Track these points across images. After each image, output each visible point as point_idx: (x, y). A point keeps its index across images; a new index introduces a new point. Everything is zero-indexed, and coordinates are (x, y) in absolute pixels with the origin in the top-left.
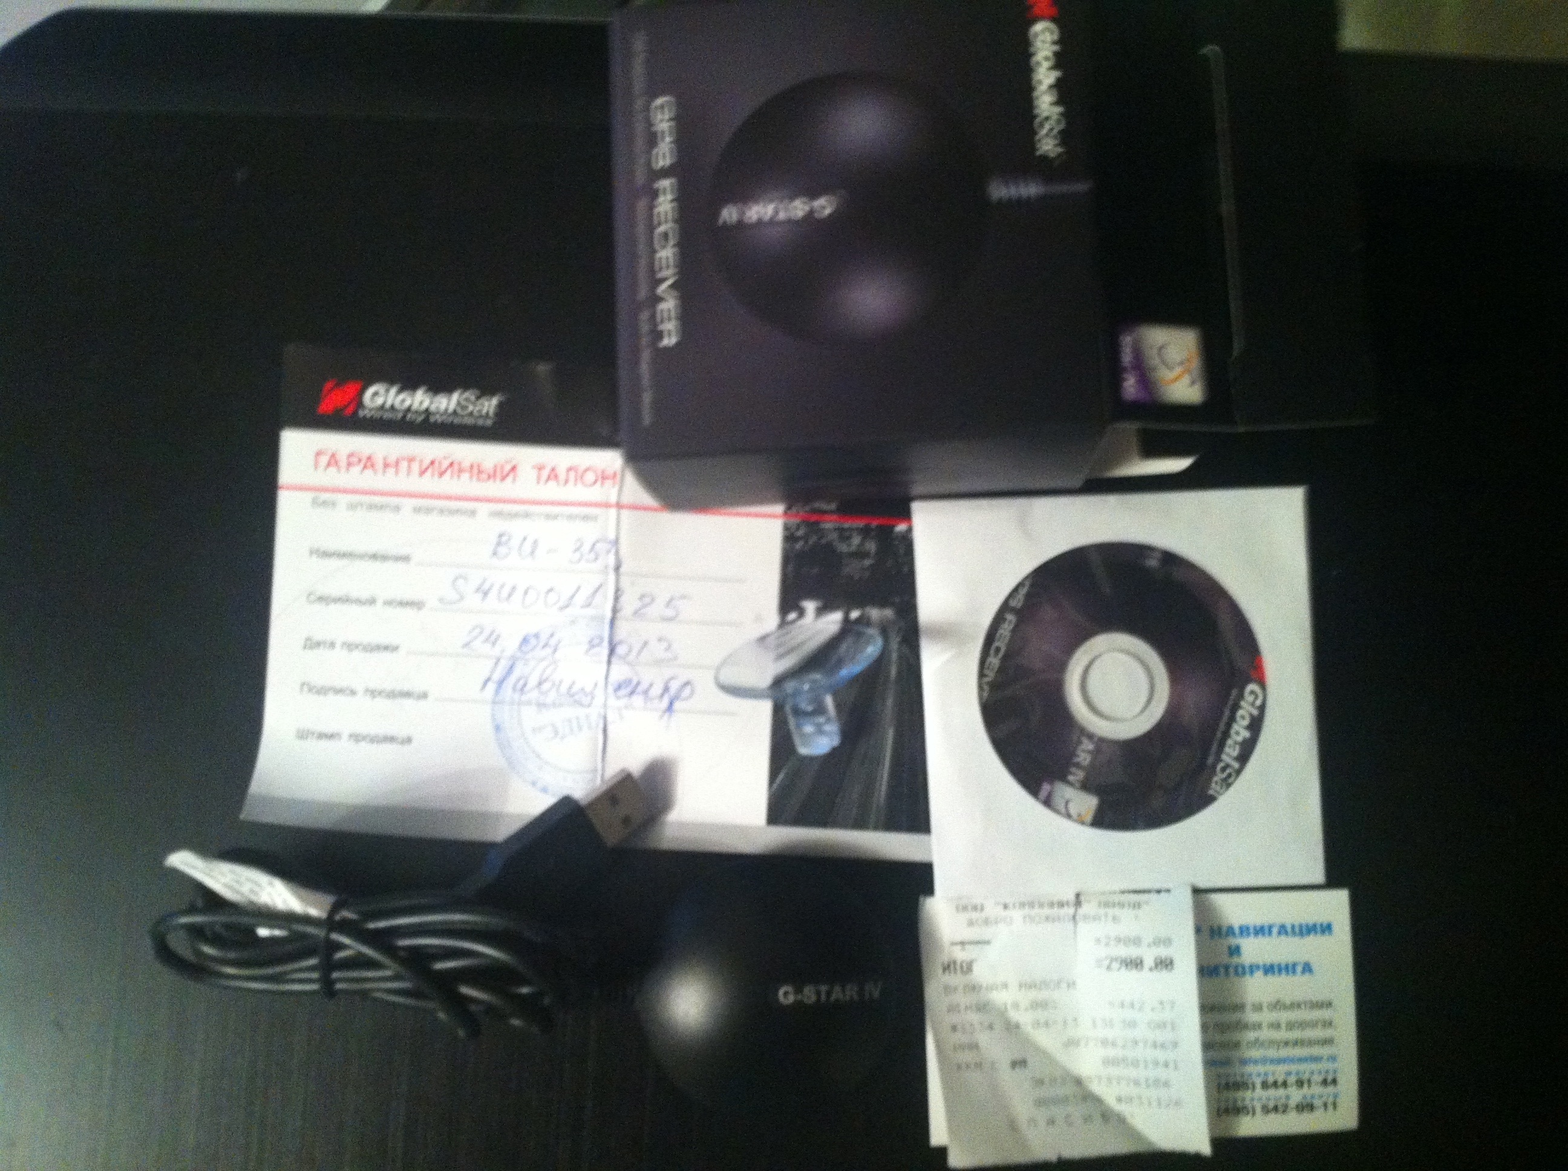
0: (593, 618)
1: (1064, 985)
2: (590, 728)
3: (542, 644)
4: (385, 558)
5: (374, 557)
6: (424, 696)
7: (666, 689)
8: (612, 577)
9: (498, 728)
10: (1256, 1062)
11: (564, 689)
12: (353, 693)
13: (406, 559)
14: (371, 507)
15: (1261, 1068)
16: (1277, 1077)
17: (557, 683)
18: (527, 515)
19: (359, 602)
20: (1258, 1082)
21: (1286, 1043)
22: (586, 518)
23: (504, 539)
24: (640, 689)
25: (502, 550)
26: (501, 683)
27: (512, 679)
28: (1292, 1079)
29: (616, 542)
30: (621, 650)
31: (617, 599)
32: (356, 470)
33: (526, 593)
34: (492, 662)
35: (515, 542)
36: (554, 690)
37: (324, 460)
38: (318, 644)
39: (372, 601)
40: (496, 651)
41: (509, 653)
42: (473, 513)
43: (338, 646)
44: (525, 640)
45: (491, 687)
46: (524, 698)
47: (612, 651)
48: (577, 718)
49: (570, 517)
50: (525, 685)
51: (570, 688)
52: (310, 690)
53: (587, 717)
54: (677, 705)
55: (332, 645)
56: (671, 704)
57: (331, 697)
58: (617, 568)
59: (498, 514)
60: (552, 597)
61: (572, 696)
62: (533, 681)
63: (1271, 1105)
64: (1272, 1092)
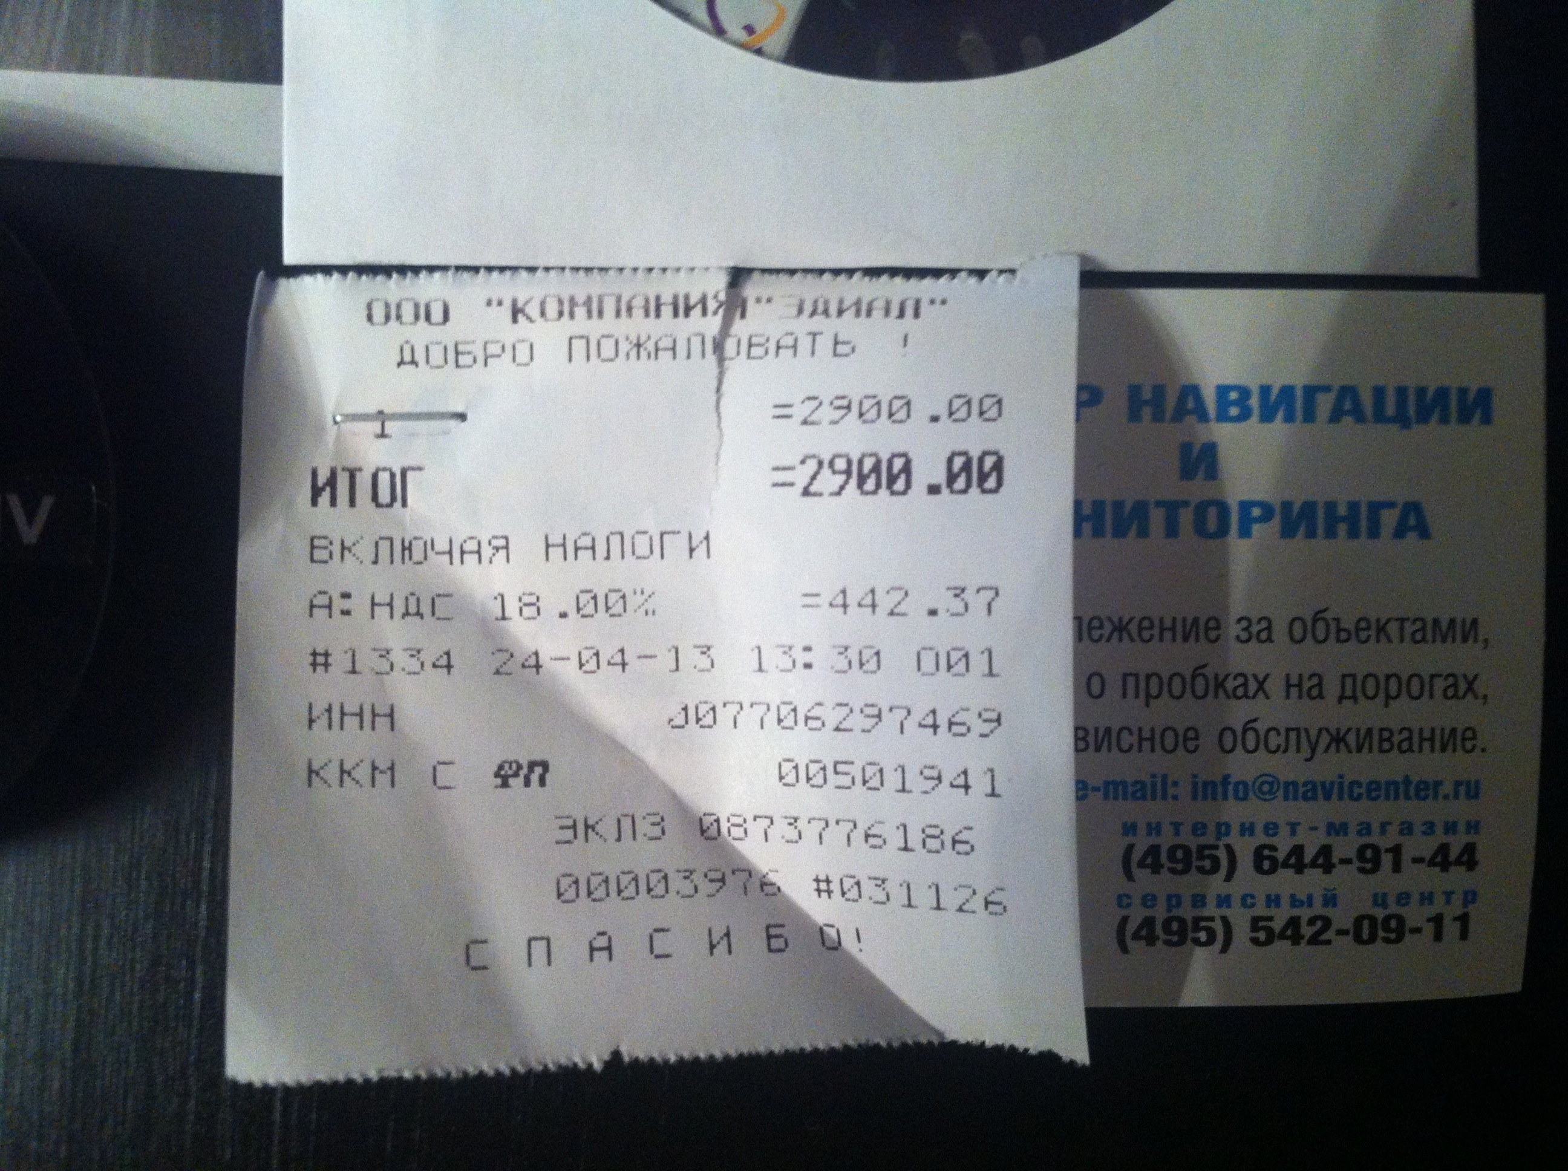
1: (676, 546)
10: (1243, 792)
15: (1257, 811)
16: (1302, 837)
20: (1245, 849)
21: (1338, 739)
28: (1345, 847)
63: (1280, 918)
64: (1285, 882)
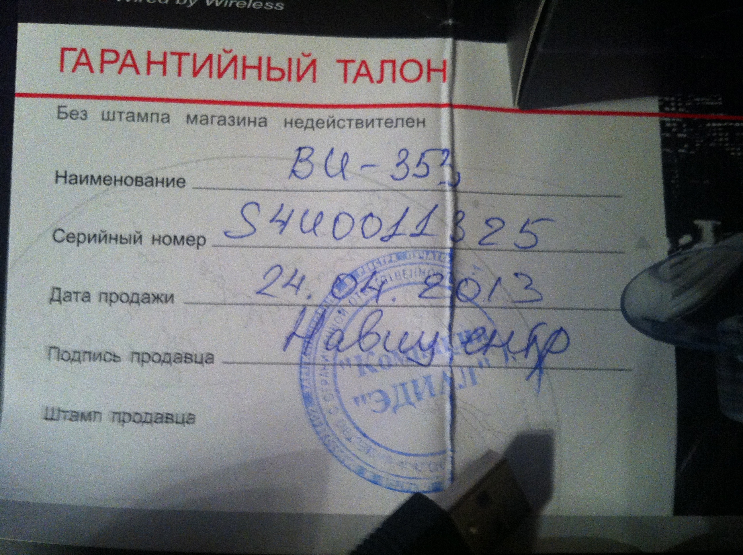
0: (428, 250)
2: (432, 395)
3: (361, 285)
4: (152, 182)
5: (138, 181)
6: (209, 359)
7: (533, 339)
8: (449, 195)
9: (307, 399)
11: (392, 344)
12: (115, 358)
13: (180, 182)
14: (132, 117)
17: (383, 335)
18: (333, 123)
19: (121, 239)
22: (409, 122)
23: (304, 153)
24: (496, 341)
25: (303, 168)
26: (309, 338)
27: (325, 333)
29: (451, 152)
30: (466, 290)
31: (456, 224)
32: (111, 69)
33: (337, 219)
34: (296, 312)
35: (319, 157)
36: (380, 344)
37: (71, 58)
38: (68, 296)
39: (137, 239)
40: (301, 299)
41: (317, 299)
42: (264, 122)
43: (94, 297)
44: (338, 281)
45: (297, 343)
46: (341, 357)
47: (455, 292)
48: (414, 382)
49: (389, 123)
50: (342, 339)
51: (401, 342)
52: (59, 357)
53: (427, 379)
54: (549, 360)
55: (87, 297)
56: (541, 359)
57: (87, 364)
58: (454, 185)
59: (297, 123)
60: (371, 226)
61: (404, 352)
62: (351, 335)
